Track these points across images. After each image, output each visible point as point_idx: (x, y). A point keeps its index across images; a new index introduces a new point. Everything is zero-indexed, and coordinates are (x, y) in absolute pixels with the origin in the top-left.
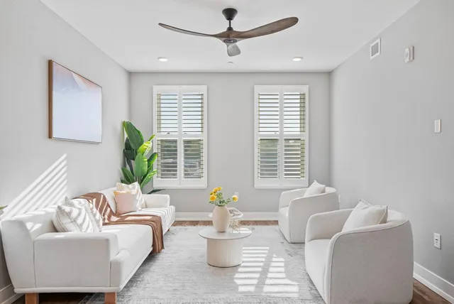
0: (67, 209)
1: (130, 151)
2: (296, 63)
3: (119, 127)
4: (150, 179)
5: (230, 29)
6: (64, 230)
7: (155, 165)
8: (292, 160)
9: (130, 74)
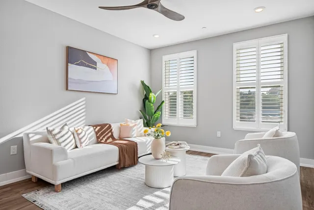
1: (145, 100)
4: (158, 118)
7: (164, 110)
8: (271, 105)
9: (151, 51)
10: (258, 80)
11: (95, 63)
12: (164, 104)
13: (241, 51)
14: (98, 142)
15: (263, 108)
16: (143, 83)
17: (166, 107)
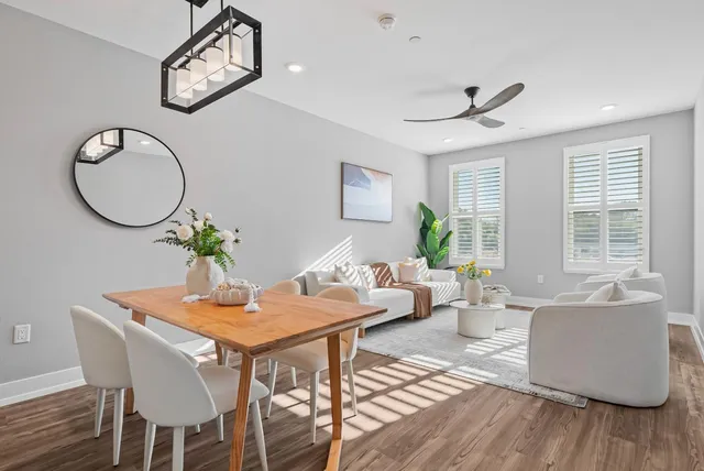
0: (344, 269)
1: (425, 229)
2: (608, 112)
3: (415, 208)
4: (443, 257)
5: (473, 106)
6: (339, 281)
7: (451, 244)
8: (622, 237)
9: (429, 158)
10: (604, 201)
11: (369, 181)
12: (452, 236)
13: (575, 160)
14: (379, 287)
15: (611, 241)
16: (422, 206)
17: (454, 240)
